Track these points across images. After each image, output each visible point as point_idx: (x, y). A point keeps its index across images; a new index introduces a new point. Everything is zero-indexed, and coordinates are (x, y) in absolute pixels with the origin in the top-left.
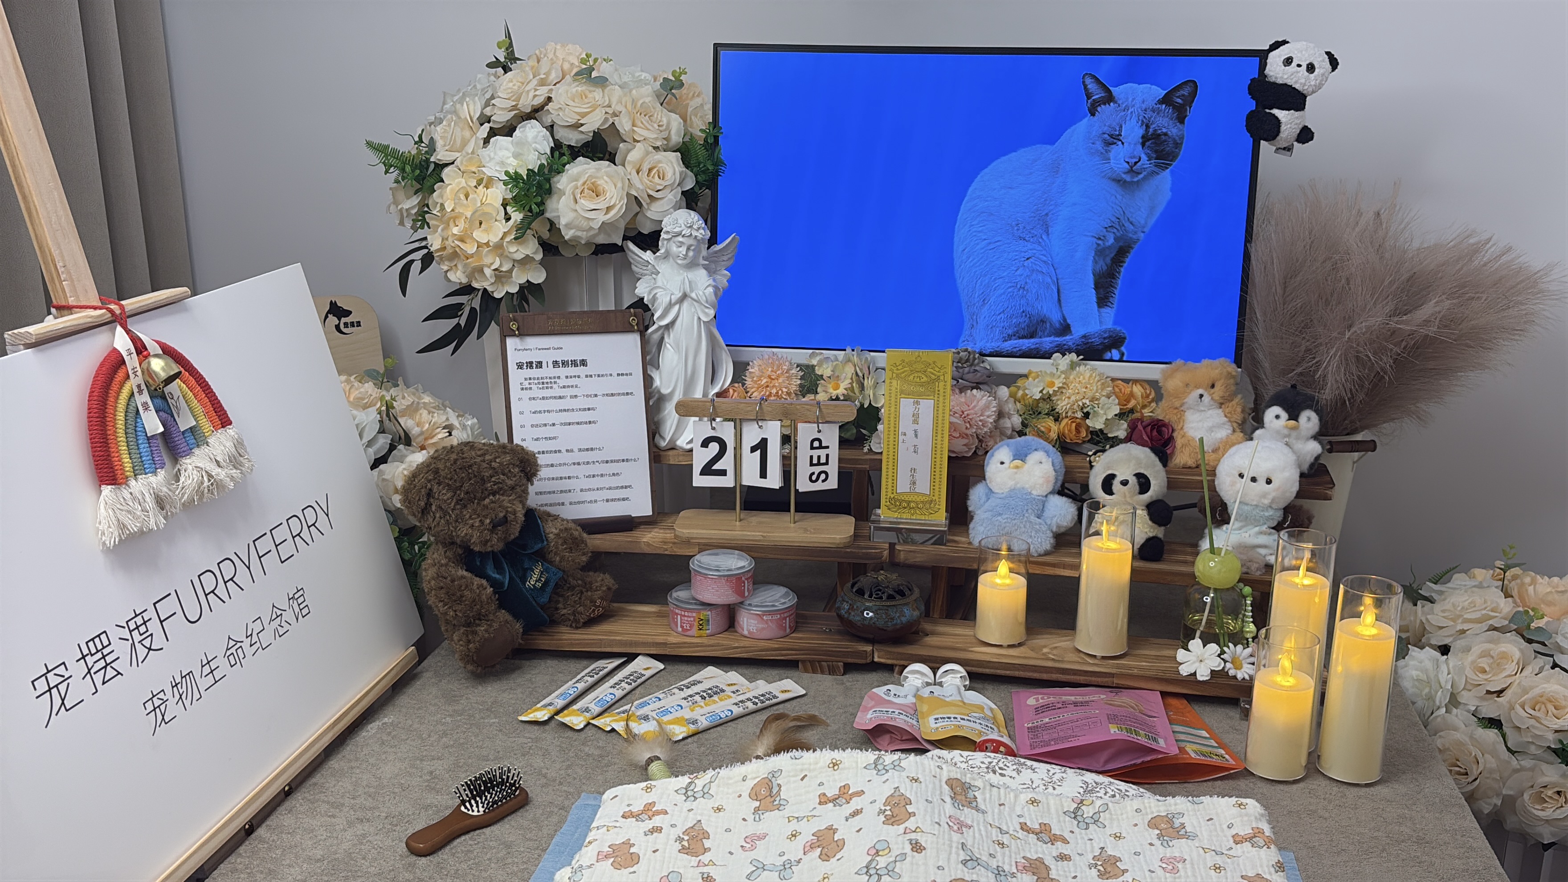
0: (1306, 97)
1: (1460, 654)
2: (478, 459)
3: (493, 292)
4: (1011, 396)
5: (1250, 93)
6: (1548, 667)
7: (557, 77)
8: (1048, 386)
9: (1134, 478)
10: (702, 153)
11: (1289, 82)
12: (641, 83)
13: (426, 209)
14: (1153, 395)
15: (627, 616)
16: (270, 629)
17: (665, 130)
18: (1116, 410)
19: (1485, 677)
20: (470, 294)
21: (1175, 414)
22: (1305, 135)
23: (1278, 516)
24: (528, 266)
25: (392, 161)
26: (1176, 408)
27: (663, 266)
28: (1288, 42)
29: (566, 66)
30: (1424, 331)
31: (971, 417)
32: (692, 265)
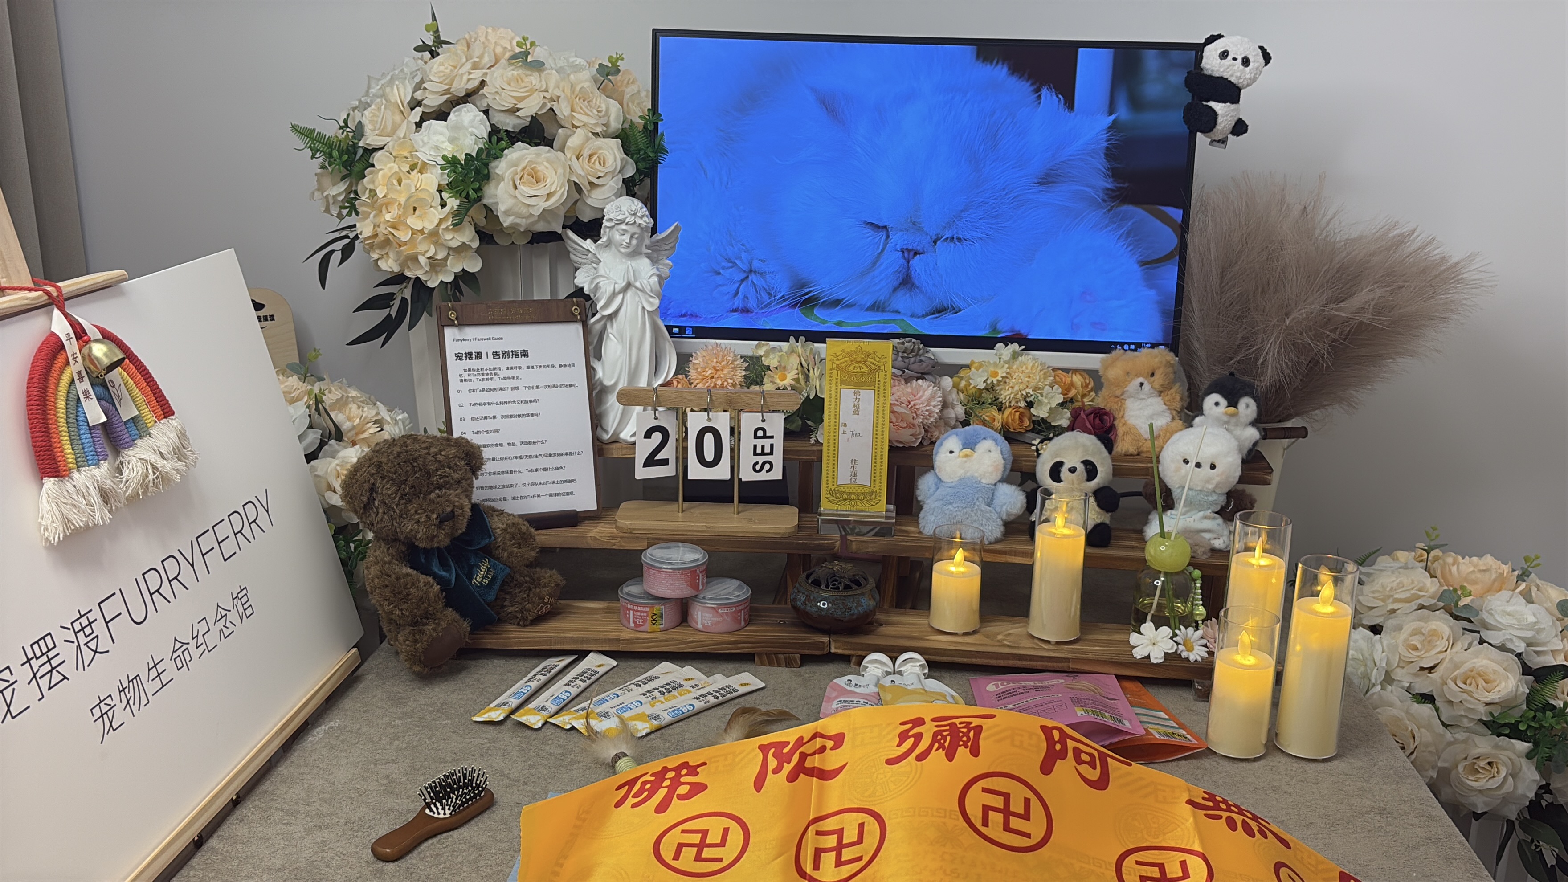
0: (1240, 90)
1: (1393, 634)
2: (423, 452)
3: (426, 281)
4: (954, 386)
5: (1186, 86)
6: (1476, 642)
7: (491, 61)
8: (991, 376)
9: (1082, 465)
10: (642, 141)
11: (1225, 75)
12: (577, 68)
13: (352, 196)
14: (1092, 385)
15: (574, 613)
16: (215, 630)
17: (604, 116)
18: (1060, 399)
19: (1418, 654)
20: (401, 283)
21: (1116, 402)
22: (1240, 128)
23: (1222, 500)
24: (463, 254)
25: (318, 146)
26: (1117, 397)
27: (605, 255)
28: (1223, 36)
29: (499, 50)
30: (1358, 318)
31: (917, 407)
32: (635, 254)
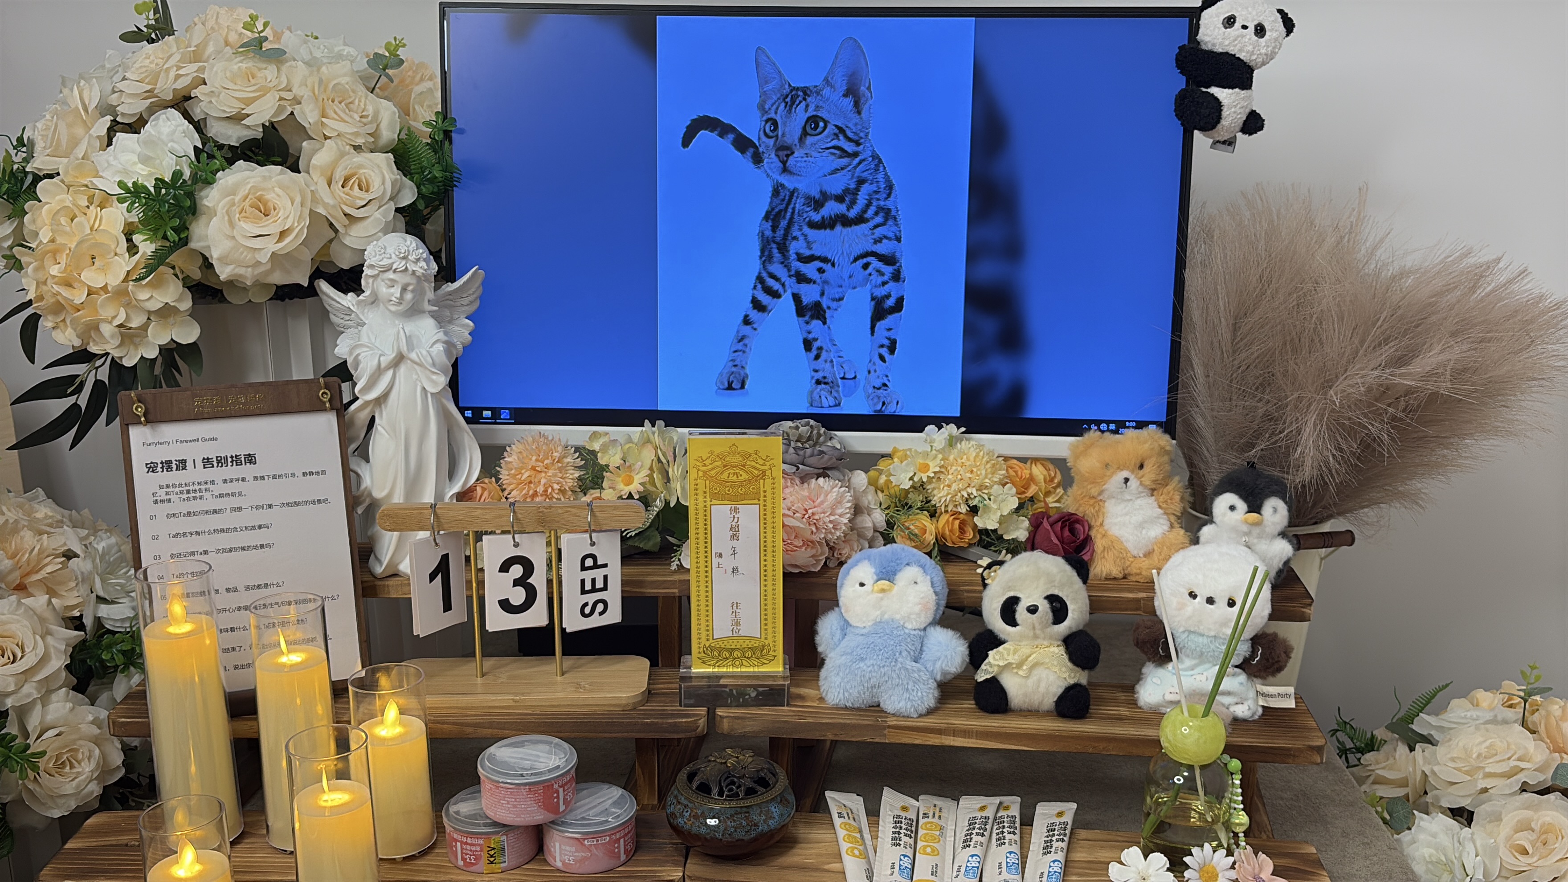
0: (1253, 71)
1: (1489, 827)
3: (121, 358)
4: (870, 483)
5: (1178, 66)
8: (920, 470)
9: (1046, 602)
10: (427, 157)
11: (1232, 50)
12: (339, 57)
14: (1058, 478)
17: (371, 123)
18: (1014, 503)
19: (1530, 861)
20: (88, 361)
21: (1091, 505)
22: (1253, 123)
23: (1246, 648)
24: (171, 320)
26: (1093, 497)
27: (371, 315)
29: (233, 38)
30: (1430, 387)
31: (817, 517)
32: (413, 311)
